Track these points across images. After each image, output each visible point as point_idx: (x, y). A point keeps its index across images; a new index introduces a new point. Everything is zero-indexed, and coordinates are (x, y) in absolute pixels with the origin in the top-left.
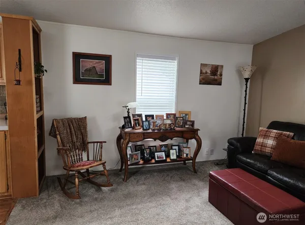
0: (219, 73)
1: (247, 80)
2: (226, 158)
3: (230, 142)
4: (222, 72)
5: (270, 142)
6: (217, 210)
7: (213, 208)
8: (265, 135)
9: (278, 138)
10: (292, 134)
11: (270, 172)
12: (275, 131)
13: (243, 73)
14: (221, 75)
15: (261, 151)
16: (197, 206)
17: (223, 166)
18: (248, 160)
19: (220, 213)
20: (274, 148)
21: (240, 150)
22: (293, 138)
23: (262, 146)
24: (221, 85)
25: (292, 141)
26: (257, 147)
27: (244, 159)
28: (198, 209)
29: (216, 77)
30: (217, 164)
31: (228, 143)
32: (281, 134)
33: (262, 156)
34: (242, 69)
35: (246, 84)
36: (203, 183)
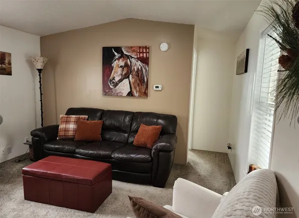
0: (6, 61)
1: (40, 71)
2: (28, 151)
3: (33, 134)
4: (10, 61)
5: (72, 126)
6: (36, 203)
7: (33, 203)
8: (66, 121)
9: (77, 122)
10: (87, 117)
11: (77, 151)
12: (73, 116)
13: (34, 63)
14: (10, 64)
15: (65, 135)
16: (14, 210)
17: (26, 161)
18: (56, 146)
19: (40, 204)
20: (75, 131)
21: (46, 139)
22: (88, 120)
23: (65, 131)
24: (11, 75)
25: (88, 122)
26: (61, 133)
27: (52, 146)
28: (16, 213)
29: (4, 66)
30: (19, 161)
31: (31, 135)
32: (79, 118)
33: (67, 140)
34: (33, 60)
35: (40, 75)
36: (10, 185)
